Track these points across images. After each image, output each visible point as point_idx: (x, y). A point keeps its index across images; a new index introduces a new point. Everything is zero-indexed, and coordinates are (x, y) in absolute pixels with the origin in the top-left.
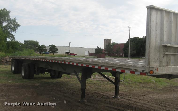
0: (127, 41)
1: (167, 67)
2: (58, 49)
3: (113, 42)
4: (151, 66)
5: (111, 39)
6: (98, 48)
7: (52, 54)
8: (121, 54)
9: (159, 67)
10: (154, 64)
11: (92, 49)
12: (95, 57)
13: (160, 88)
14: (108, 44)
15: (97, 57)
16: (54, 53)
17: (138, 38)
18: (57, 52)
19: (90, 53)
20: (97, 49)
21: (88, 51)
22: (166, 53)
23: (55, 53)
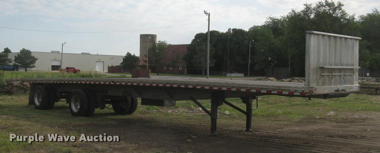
0: (194, 38)
1: (323, 87)
2: (37, 59)
3: (159, 41)
4: (310, 87)
5: (156, 35)
6: (129, 54)
7: (22, 70)
8: (181, 69)
9: (317, 87)
10: (313, 85)
11: (112, 57)
12: (126, 75)
13: (295, 120)
14: (151, 47)
15: (131, 76)
16: (28, 69)
17: (216, 34)
18: (34, 67)
19: (110, 65)
20: (126, 57)
21: (102, 63)
22: (323, 74)
23: (29, 67)
